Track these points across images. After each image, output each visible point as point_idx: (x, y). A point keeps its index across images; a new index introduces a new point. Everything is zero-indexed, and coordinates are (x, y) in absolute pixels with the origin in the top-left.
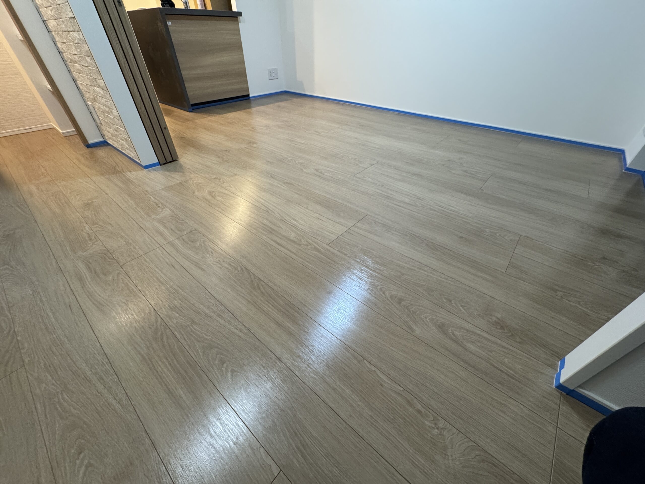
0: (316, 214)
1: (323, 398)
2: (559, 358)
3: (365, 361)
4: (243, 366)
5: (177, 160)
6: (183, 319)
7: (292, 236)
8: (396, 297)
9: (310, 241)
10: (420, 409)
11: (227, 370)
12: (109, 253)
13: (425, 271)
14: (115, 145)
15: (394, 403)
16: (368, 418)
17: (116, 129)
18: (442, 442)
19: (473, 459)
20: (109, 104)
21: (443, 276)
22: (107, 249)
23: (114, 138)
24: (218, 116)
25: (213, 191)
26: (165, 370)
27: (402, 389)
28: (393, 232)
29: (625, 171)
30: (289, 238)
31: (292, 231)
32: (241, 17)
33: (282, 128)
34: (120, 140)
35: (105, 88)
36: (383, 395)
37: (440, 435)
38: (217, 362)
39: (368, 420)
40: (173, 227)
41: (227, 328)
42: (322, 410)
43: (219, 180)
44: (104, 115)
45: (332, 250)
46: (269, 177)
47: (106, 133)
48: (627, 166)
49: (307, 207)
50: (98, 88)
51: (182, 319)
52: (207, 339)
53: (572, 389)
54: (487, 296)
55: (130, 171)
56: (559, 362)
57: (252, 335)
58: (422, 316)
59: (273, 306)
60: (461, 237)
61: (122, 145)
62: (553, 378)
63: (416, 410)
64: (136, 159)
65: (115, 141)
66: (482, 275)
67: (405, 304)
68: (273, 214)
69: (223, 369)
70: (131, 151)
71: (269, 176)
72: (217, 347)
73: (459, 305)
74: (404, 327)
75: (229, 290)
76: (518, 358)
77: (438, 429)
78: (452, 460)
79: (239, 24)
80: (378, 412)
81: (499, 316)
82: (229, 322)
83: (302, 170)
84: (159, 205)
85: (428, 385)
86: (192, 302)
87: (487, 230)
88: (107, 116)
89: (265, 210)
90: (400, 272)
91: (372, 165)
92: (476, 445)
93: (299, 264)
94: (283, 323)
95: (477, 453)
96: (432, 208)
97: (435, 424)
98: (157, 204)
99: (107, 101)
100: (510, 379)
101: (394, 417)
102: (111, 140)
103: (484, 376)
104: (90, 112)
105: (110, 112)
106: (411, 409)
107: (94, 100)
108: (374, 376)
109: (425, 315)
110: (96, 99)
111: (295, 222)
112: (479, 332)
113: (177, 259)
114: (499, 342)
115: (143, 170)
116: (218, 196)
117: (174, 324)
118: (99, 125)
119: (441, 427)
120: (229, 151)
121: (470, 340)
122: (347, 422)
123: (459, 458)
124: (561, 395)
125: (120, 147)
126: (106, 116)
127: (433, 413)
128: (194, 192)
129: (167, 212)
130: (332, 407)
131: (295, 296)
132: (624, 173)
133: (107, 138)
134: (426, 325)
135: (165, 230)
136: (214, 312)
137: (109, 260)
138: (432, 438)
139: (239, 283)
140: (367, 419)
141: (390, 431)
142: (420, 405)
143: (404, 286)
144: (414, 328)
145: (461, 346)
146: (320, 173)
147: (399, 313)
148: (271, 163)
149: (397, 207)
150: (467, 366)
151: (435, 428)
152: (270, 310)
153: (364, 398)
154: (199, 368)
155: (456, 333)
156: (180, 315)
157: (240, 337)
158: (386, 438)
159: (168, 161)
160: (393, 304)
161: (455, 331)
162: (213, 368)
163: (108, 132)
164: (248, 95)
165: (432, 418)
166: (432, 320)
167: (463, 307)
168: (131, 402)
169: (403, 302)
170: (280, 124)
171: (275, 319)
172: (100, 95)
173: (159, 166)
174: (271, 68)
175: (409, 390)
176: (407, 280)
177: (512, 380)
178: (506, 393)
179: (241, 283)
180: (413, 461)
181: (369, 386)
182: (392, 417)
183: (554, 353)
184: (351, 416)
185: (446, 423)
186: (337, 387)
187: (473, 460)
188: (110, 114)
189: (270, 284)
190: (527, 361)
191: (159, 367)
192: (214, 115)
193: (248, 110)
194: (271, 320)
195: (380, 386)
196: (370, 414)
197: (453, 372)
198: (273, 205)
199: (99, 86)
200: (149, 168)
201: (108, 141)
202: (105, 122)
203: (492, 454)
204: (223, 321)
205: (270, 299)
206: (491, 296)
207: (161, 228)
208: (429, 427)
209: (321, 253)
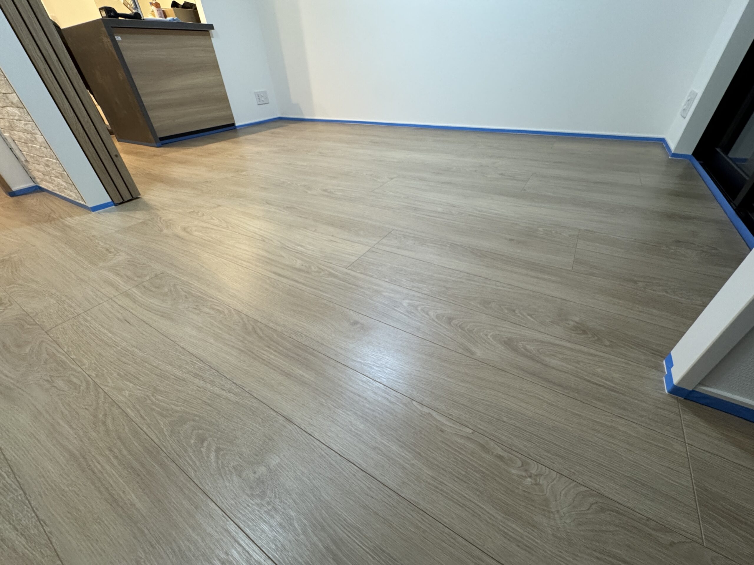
0: (328, 236)
1: (359, 465)
2: (662, 357)
3: (414, 403)
4: (235, 440)
5: (139, 198)
6: (141, 388)
7: (298, 264)
8: (443, 316)
9: (323, 267)
10: (500, 453)
11: (209, 449)
12: (28, 318)
13: (474, 281)
14: (50, 188)
15: (464, 453)
16: (428, 480)
17: (47, 163)
18: (541, 494)
19: (588, 509)
20: (29, 127)
21: (499, 284)
22: (27, 313)
23: (47, 178)
24: (195, 148)
25: (188, 227)
26: (108, 467)
27: (471, 431)
28: (429, 244)
29: (672, 158)
30: (294, 266)
31: (298, 258)
32: (212, 31)
33: (279, 153)
34: (55, 178)
35: (21, 106)
36: (447, 444)
37: (536, 484)
38: (192, 441)
39: (429, 484)
40: (129, 273)
41: (209, 391)
42: (359, 482)
43: (197, 213)
44: (28, 147)
45: (353, 273)
46: (264, 204)
47: (36, 174)
48: (673, 152)
49: (316, 230)
50: (11, 108)
51: (139, 389)
52: (177, 411)
53: (691, 389)
54: (557, 299)
55: (71, 216)
56: (664, 362)
57: (247, 395)
58: (481, 334)
59: (276, 351)
60: (511, 240)
61: (58, 185)
62: (662, 382)
63: (496, 456)
64: (79, 200)
65: (49, 182)
66: (546, 277)
67: (457, 322)
68: (271, 242)
69: (202, 449)
70: (71, 191)
71: (264, 202)
72: (193, 420)
73: (525, 314)
74: (460, 351)
75: (212, 341)
76: (613, 365)
77: (530, 477)
78: (561, 518)
79: (212, 39)
80: (443, 469)
81: (577, 319)
82: (212, 382)
83: (306, 192)
84: (110, 251)
85: (505, 419)
86: (155, 364)
87: (540, 229)
88: (32, 146)
89: (261, 239)
90: (445, 287)
91: (392, 179)
92: (588, 489)
93: (310, 296)
94: (291, 371)
95: (592, 500)
96: (470, 213)
97: (526, 471)
98: (107, 250)
99: (27, 124)
100: (610, 392)
101: (466, 472)
102: (44, 183)
103: (577, 395)
104: (11, 149)
105: (33, 139)
106: (488, 457)
107: (11, 128)
108: (430, 421)
109: (485, 332)
110: (13, 125)
111: (299, 248)
112: (557, 342)
113: (134, 312)
114: (585, 349)
115: (90, 213)
116: (196, 231)
117: (126, 397)
118: (25, 163)
119: (536, 474)
120: (210, 182)
121: (548, 353)
122: (399, 493)
123: (568, 512)
124: (678, 401)
125: (56, 188)
126: (30, 148)
127: (520, 456)
128: (161, 231)
129: (122, 257)
130: (373, 474)
131: (308, 335)
132: (670, 159)
133: (38, 180)
134: (489, 343)
135: (117, 279)
136: (189, 372)
137: (29, 327)
138: (525, 491)
139: (226, 329)
140: (427, 482)
141: (463, 494)
142: (499, 448)
143: (452, 302)
144: (474, 349)
145: (538, 362)
146: (329, 192)
147: (452, 335)
148: (265, 189)
149: (428, 217)
150: (551, 386)
151: (526, 475)
152: (273, 357)
153: (419, 454)
154: (163, 454)
155: (528, 347)
156: (135, 385)
157: (229, 400)
158: (460, 505)
159: (126, 200)
160: (441, 325)
161: (527, 346)
162: (186, 451)
163: (38, 171)
164: (233, 124)
165: (519, 463)
166: (494, 337)
167: (530, 315)
168: (44, 529)
169: (454, 321)
170: (275, 149)
171: (281, 368)
172: (16, 118)
173: (114, 206)
174: (258, 91)
175: (482, 431)
176: (455, 294)
177: (613, 393)
178: (610, 411)
179: (228, 330)
180: (504, 532)
181: (424, 435)
182: (464, 473)
183: (654, 352)
184: (403, 483)
185: (540, 466)
186: (379, 444)
187: (589, 512)
188: (34, 144)
189: (271, 325)
190: (624, 367)
191: (97, 464)
192: (191, 147)
193: (234, 140)
194: (274, 370)
195: (440, 433)
196: (431, 474)
197: (535, 397)
198: (270, 233)
199: (12, 105)
200: (99, 209)
201: (41, 186)
202: (31, 157)
203: (613, 498)
204: (202, 382)
205: (272, 343)
206: (562, 299)
207: (112, 277)
208: (518, 476)
209: (339, 279)
